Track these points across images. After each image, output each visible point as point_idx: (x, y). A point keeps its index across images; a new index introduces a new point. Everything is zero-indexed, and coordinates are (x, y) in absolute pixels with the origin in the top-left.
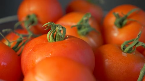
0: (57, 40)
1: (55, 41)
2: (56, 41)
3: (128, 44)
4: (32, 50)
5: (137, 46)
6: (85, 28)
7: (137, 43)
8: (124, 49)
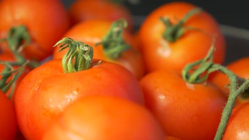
0: (80, 68)
1: (77, 70)
2: (79, 70)
3: (193, 69)
4: (39, 88)
5: (211, 70)
6: (115, 46)
7: (211, 67)
8: (187, 77)
